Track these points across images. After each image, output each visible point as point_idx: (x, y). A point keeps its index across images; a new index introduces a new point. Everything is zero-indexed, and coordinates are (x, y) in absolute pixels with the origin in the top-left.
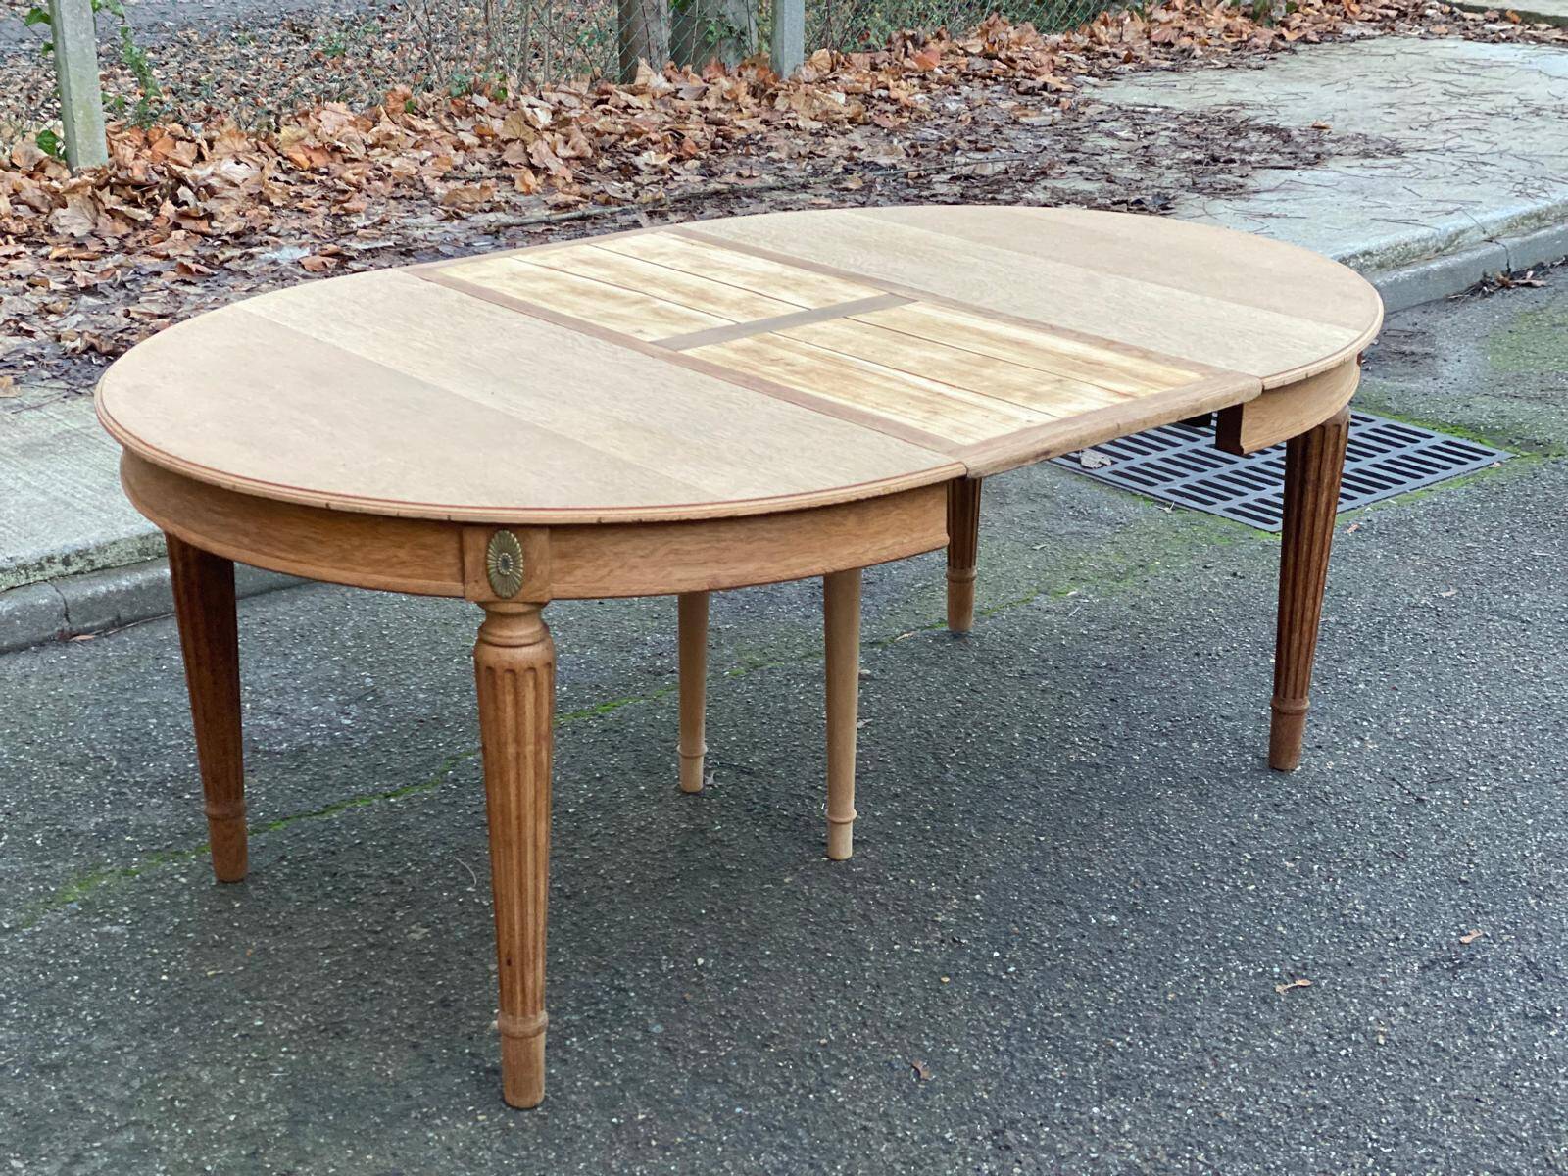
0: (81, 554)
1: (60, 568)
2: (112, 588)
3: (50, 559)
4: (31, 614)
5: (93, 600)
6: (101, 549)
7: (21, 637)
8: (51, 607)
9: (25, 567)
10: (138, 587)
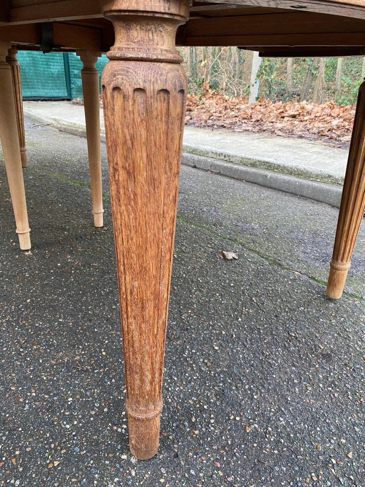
0: (229, 156)
1: (223, 157)
2: (222, 164)
3: (222, 154)
4: (206, 162)
5: (217, 165)
6: (233, 157)
7: (201, 167)
8: (210, 163)
9: (216, 153)
10: (227, 167)
